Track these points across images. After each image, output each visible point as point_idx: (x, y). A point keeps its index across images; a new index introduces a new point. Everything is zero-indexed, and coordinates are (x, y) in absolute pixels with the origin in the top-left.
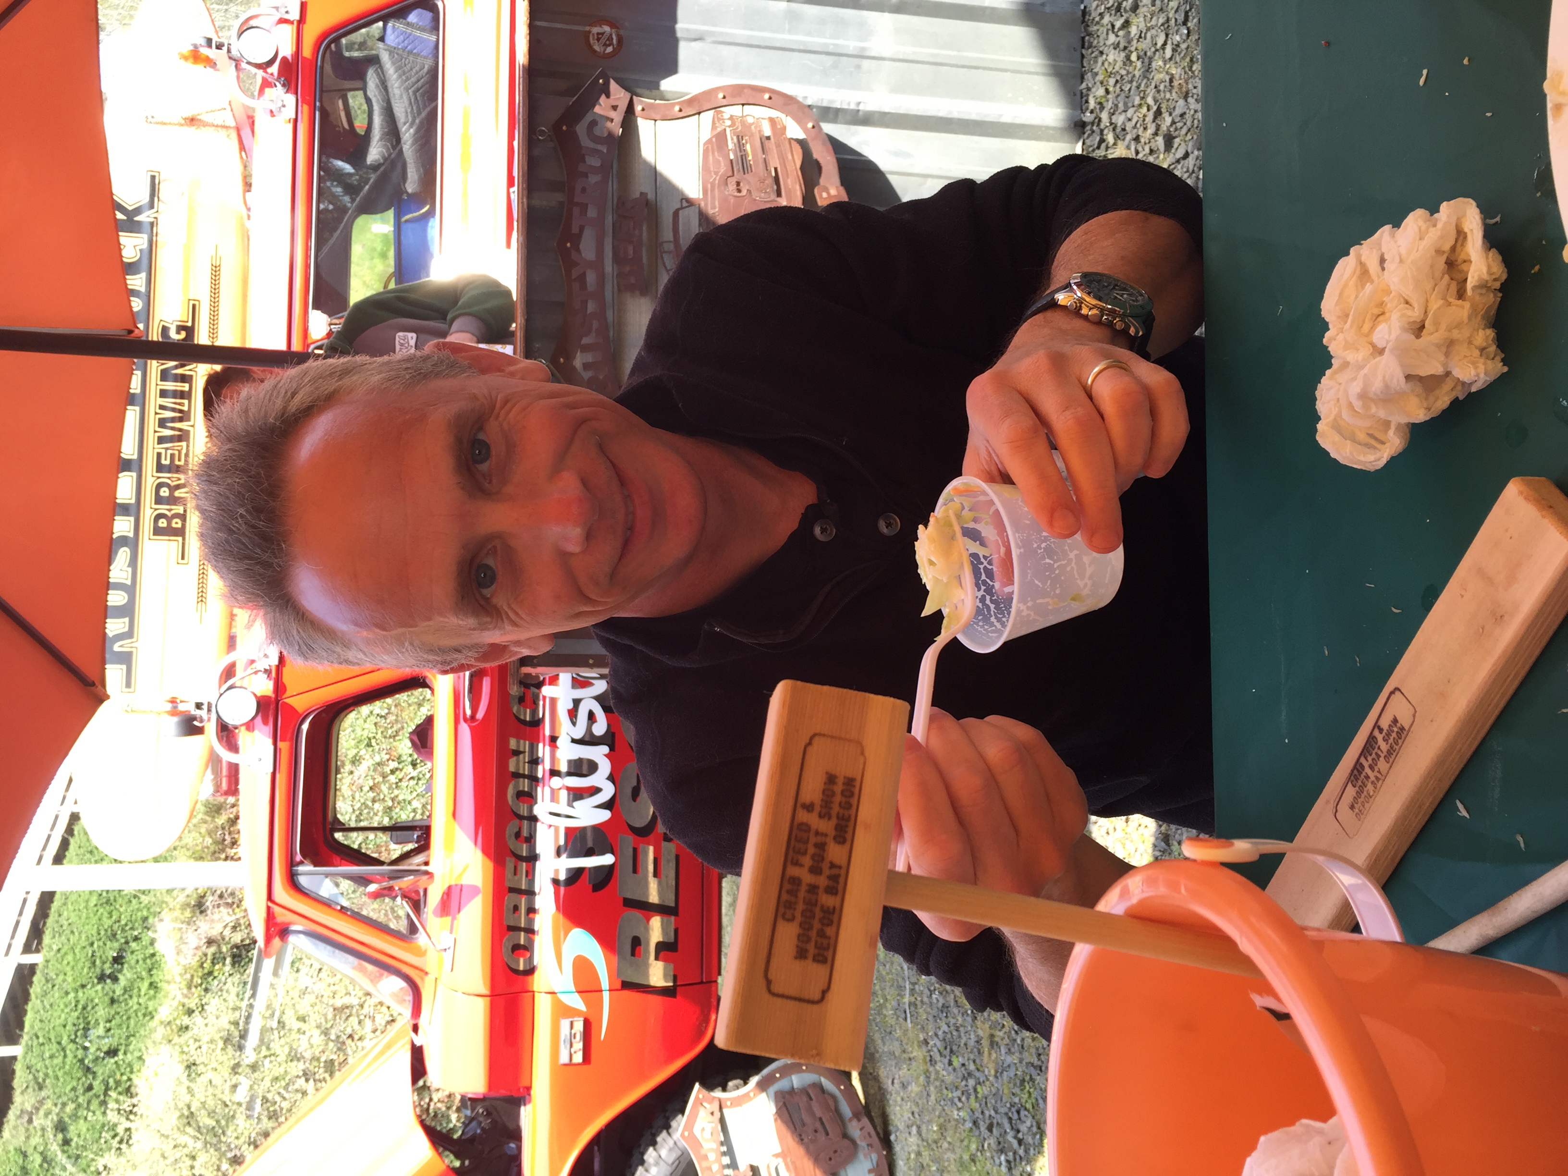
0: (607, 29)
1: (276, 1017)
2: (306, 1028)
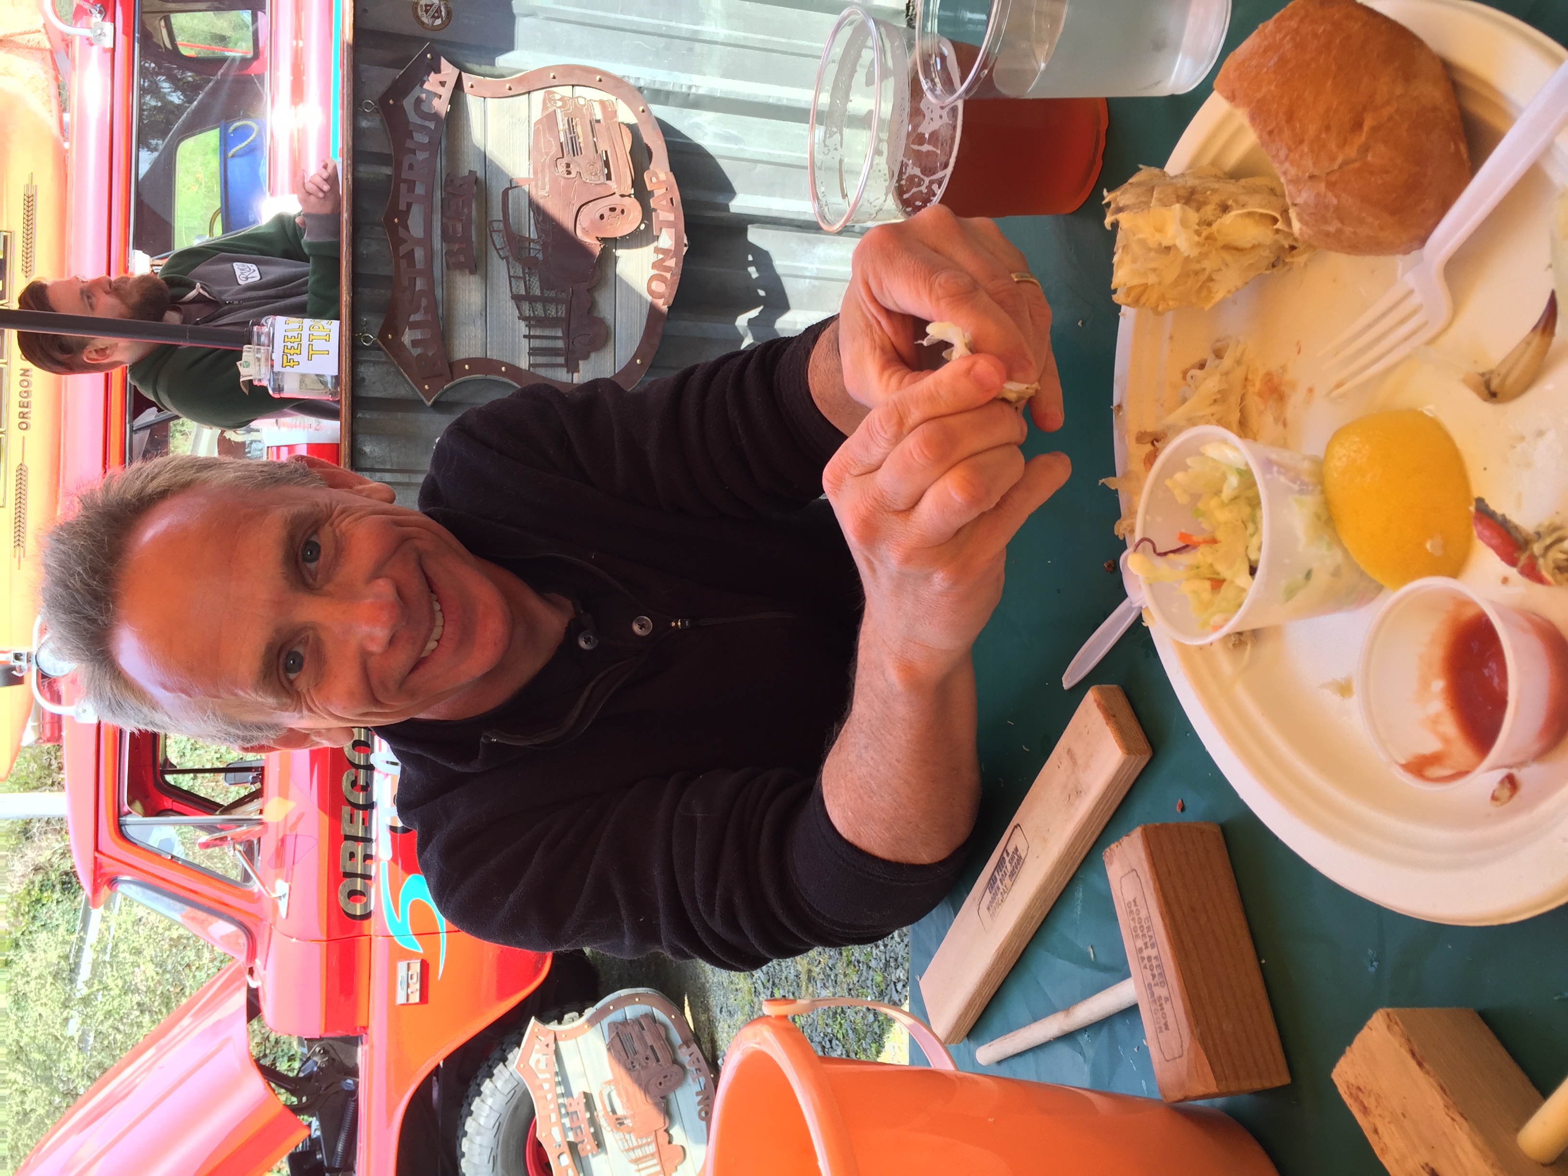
1: (109, 951)
2: (141, 961)
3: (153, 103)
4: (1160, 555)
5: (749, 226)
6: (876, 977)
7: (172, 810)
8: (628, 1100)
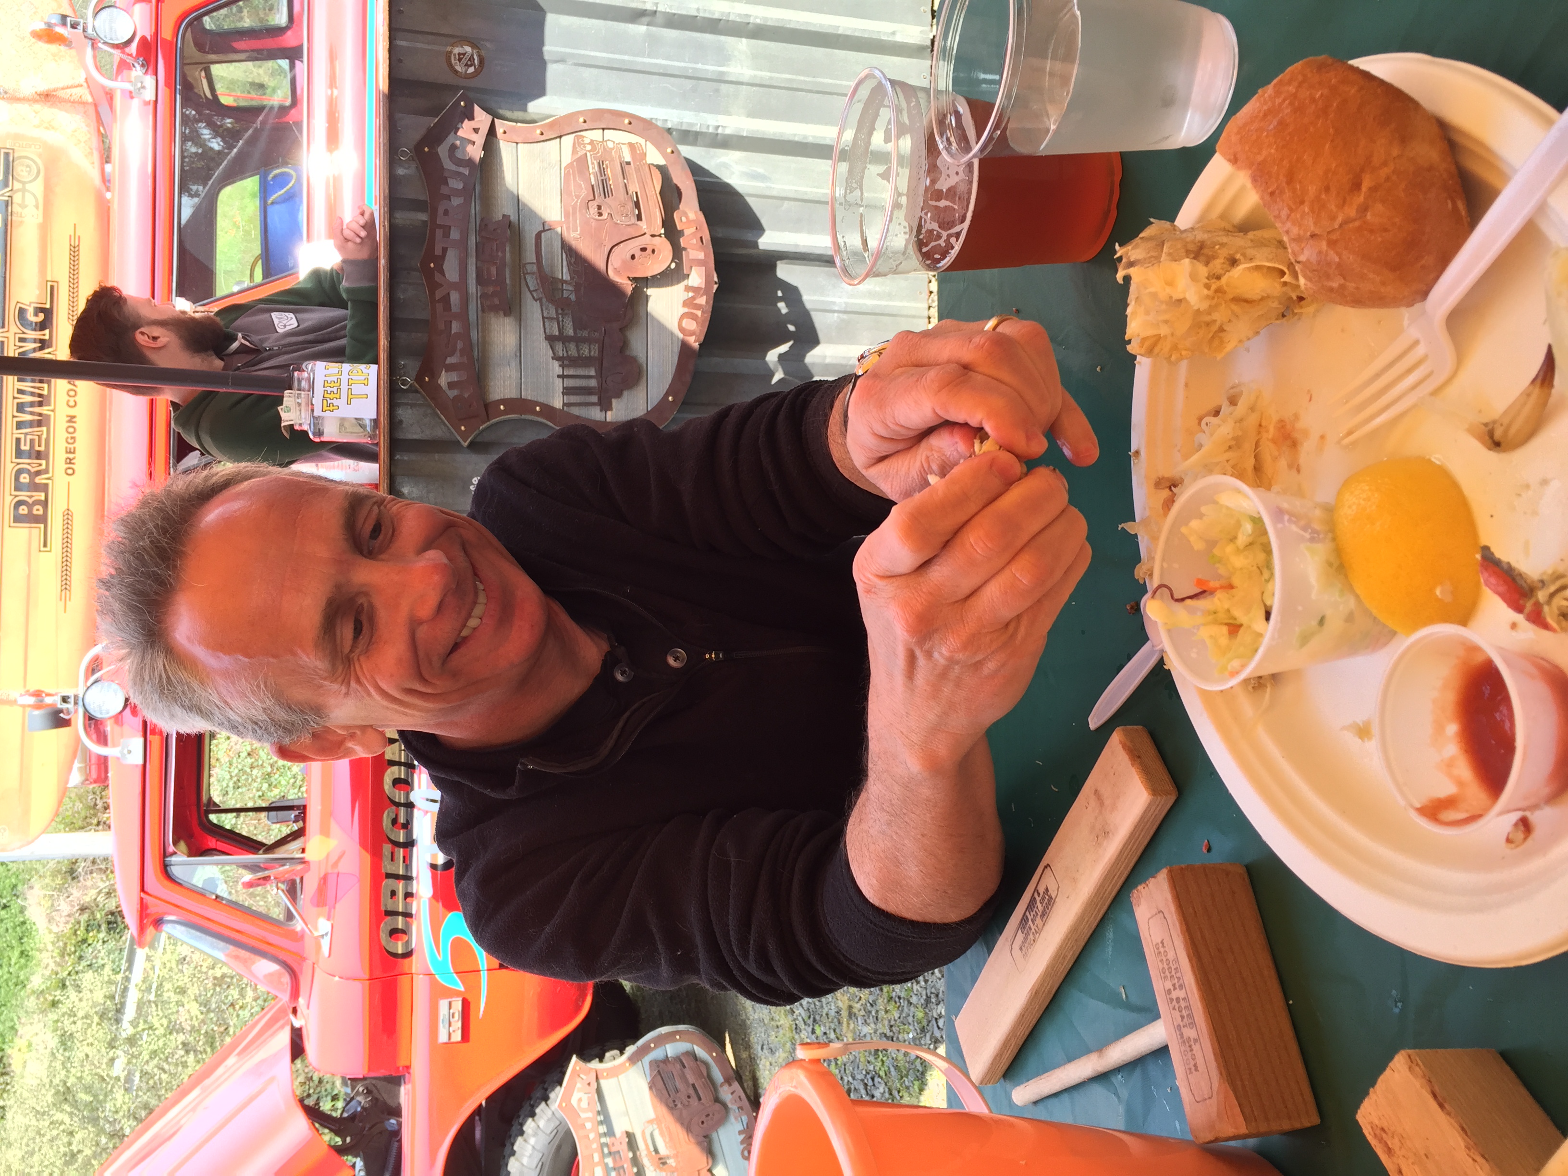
0: (468, 49)
1: (153, 990)
2: (185, 1000)
3: (194, 150)
4: (1177, 600)
5: (778, 263)
6: (917, 1013)
7: (215, 850)
8: (671, 1141)
